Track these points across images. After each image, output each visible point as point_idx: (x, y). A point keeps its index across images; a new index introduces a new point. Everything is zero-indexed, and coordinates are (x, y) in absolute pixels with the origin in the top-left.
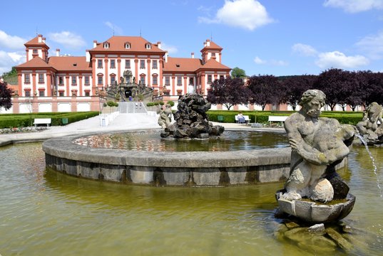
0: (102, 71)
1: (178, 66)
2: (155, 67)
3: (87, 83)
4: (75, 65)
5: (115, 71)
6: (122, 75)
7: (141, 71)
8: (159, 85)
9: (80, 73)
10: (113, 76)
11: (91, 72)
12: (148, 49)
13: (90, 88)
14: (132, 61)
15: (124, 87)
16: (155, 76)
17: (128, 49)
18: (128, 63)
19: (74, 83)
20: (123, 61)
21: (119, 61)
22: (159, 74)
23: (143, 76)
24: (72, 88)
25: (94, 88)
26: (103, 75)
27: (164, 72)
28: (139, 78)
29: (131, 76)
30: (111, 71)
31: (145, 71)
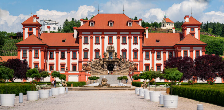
0: (88, 47)
1: (158, 41)
2: (136, 43)
3: (74, 58)
4: (64, 41)
5: (99, 47)
6: (105, 51)
7: (122, 47)
8: (139, 60)
9: (69, 48)
10: (97, 51)
11: (78, 47)
12: (130, 27)
13: (76, 61)
14: (115, 38)
15: (107, 62)
16: (136, 51)
17: (111, 27)
18: (111, 39)
19: (63, 57)
20: (107, 38)
21: (103, 38)
22: (139, 49)
23: (124, 51)
24: (61, 61)
25: (80, 62)
26: (88, 50)
27: (144, 48)
28: (121, 53)
29: (114, 51)
30: (95, 47)
31: (126, 47)
